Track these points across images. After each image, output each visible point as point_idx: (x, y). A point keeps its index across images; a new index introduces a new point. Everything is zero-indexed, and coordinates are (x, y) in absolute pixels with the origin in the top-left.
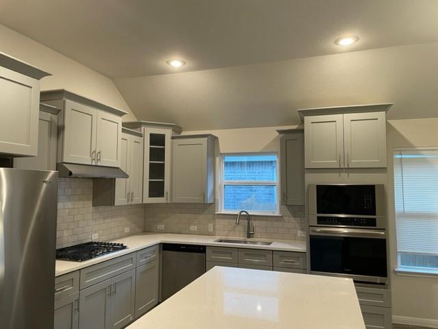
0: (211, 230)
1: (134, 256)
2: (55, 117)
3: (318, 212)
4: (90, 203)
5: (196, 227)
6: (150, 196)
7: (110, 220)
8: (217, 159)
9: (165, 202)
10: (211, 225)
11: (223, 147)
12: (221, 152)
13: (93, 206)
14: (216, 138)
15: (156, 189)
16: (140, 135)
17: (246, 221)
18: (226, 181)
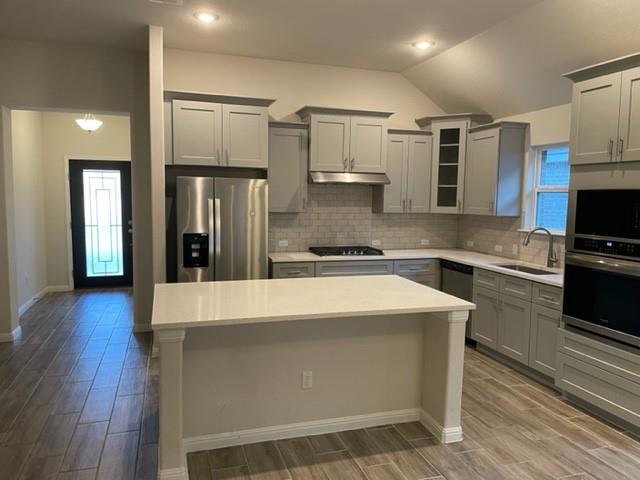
0: (515, 252)
1: (390, 264)
2: (305, 132)
3: (576, 232)
4: (370, 210)
5: (501, 247)
6: (439, 204)
7: (396, 229)
8: (527, 155)
9: (456, 212)
10: (515, 246)
11: (536, 138)
12: (533, 144)
13: (373, 212)
14: (527, 125)
15: (447, 196)
16: (430, 134)
17: (548, 243)
18: (541, 187)
